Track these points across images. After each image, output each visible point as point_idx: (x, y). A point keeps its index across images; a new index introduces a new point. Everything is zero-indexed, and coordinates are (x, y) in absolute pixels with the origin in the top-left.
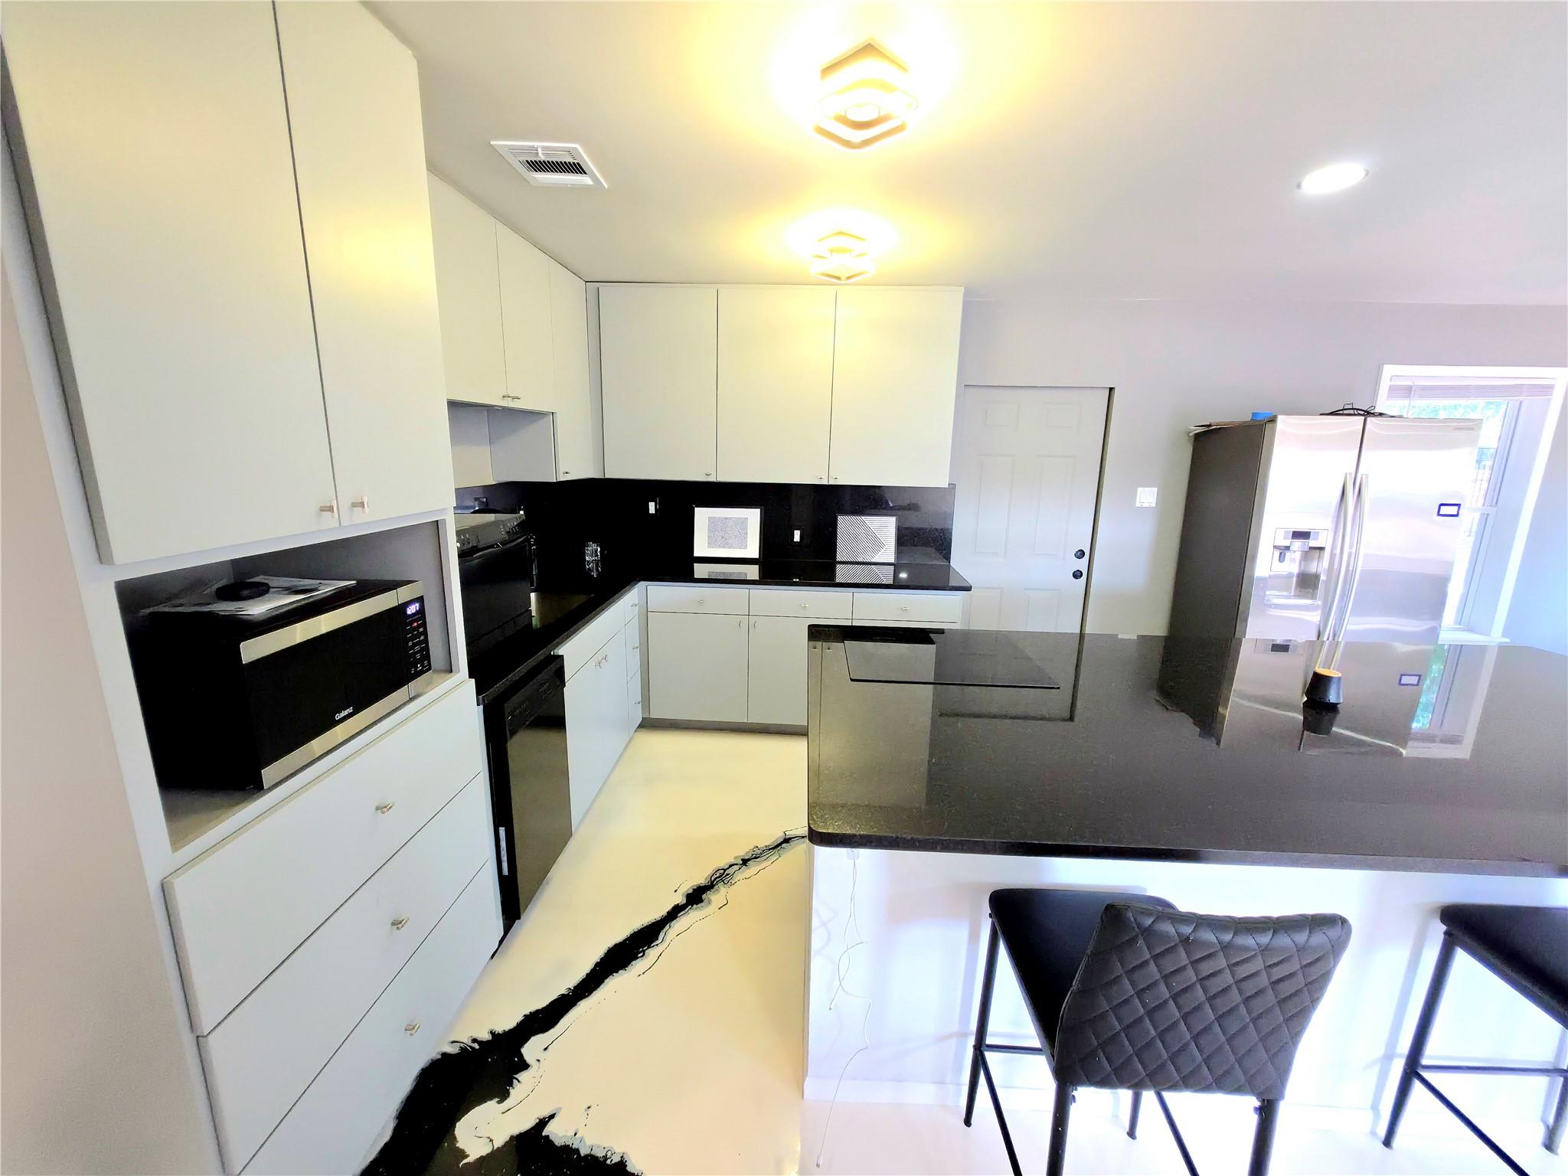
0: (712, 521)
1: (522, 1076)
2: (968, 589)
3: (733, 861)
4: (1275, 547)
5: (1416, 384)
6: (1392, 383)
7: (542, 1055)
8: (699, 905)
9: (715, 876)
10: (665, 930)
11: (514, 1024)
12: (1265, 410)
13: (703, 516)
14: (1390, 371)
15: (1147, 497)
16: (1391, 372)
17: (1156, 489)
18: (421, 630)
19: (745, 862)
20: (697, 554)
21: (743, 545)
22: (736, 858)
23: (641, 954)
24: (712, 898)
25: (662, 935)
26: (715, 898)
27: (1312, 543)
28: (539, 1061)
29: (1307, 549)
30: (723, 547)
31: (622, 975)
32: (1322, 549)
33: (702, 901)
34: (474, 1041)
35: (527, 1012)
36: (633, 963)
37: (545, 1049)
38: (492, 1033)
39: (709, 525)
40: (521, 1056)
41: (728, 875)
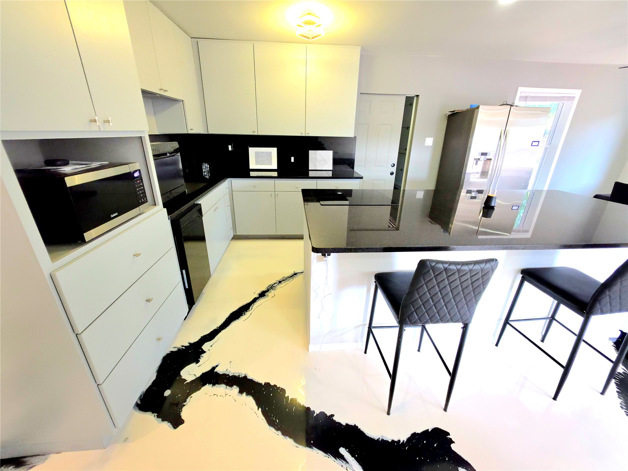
0: (257, 153)
1: (203, 355)
2: (362, 178)
3: (275, 282)
4: (475, 159)
5: (529, 95)
6: (521, 95)
7: (210, 348)
8: (264, 297)
9: (269, 287)
10: (252, 306)
11: (198, 340)
12: (475, 104)
13: (253, 151)
14: (520, 89)
15: (429, 142)
16: (522, 91)
17: (433, 138)
18: (141, 184)
19: (280, 282)
20: (251, 167)
21: (270, 163)
22: (276, 281)
23: (244, 314)
24: (269, 294)
25: (251, 308)
26: (270, 294)
27: (488, 157)
28: (209, 350)
29: (486, 160)
30: (262, 164)
31: (237, 321)
32: (491, 159)
33: (265, 296)
34: (183, 346)
35: (202, 336)
36: (241, 317)
37: (211, 346)
38: (189, 343)
39: (255, 155)
40: (202, 349)
41: (274, 286)
